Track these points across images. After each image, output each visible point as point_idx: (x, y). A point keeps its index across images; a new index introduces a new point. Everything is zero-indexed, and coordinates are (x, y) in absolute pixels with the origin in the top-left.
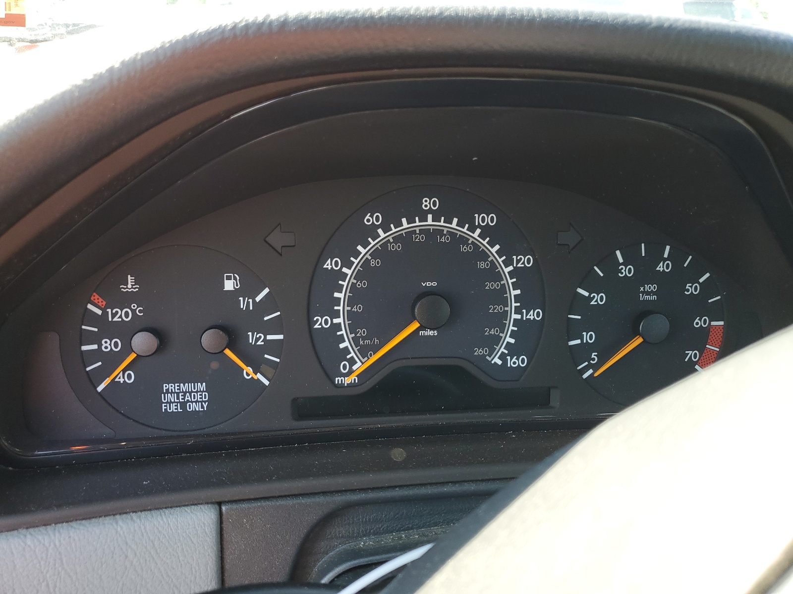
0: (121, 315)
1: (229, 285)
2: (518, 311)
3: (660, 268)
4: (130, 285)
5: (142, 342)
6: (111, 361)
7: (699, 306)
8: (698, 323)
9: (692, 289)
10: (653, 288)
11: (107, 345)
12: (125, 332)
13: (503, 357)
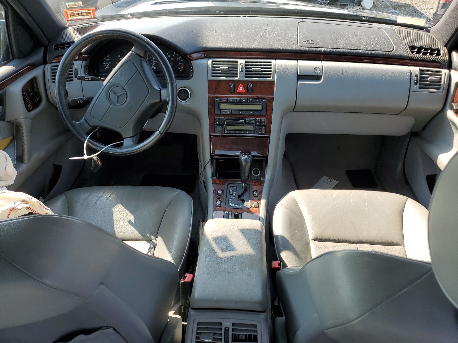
0: (107, 60)
1: (119, 56)
2: (155, 61)
3: (173, 56)
4: (108, 56)
5: (110, 63)
6: (107, 65)
7: (180, 61)
8: (180, 64)
9: (178, 59)
10: (173, 58)
11: (106, 63)
12: (108, 62)
13: (153, 67)
